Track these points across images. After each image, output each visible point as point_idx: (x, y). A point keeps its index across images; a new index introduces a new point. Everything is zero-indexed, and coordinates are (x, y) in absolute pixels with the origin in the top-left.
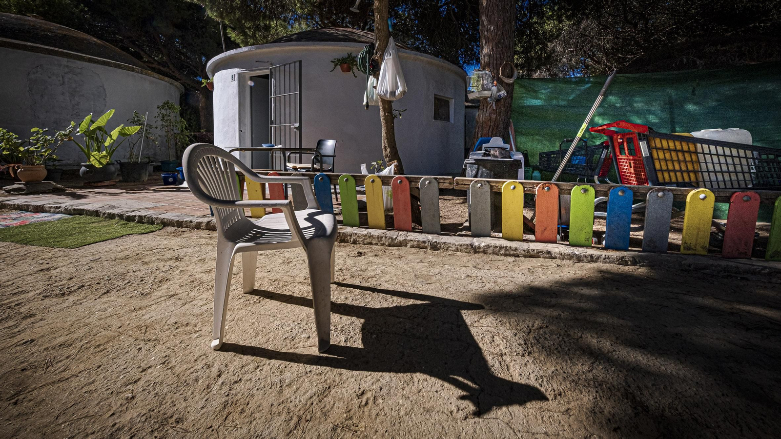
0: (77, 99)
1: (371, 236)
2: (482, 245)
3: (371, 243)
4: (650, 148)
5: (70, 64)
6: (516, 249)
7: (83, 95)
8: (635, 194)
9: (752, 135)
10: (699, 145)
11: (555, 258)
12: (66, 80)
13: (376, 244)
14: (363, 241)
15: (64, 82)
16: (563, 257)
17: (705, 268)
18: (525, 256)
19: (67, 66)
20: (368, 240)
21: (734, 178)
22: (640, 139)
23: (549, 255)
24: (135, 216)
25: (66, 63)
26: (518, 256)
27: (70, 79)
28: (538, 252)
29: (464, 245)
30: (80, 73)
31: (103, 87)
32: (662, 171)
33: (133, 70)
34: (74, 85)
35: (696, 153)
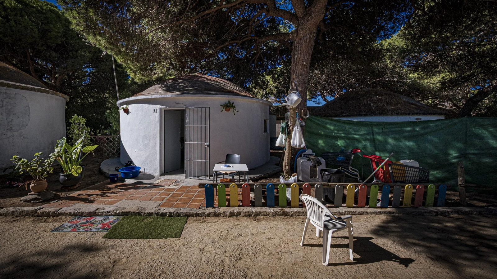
0: (11, 117)
1: (299, 212)
2: (343, 211)
3: (299, 215)
4: (392, 169)
5: (7, 91)
6: (355, 212)
7: (15, 114)
8: (390, 186)
9: (419, 163)
10: (405, 168)
11: (369, 214)
12: (5, 103)
13: (301, 216)
14: (295, 215)
15: (2, 105)
16: (372, 213)
17: (413, 212)
18: (359, 214)
19: (6, 93)
20: (298, 214)
21: (415, 178)
22: (389, 166)
23: (367, 213)
24: (167, 213)
25: (5, 91)
26: (356, 215)
27: (7, 102)
28: (363, 212)
29: (337, 212)
30: (14, 98)
31: (28, 106)
32: (395, 177)
33: (48, 92)
34: (9, 107)
35: (405, 170)
